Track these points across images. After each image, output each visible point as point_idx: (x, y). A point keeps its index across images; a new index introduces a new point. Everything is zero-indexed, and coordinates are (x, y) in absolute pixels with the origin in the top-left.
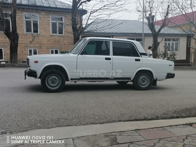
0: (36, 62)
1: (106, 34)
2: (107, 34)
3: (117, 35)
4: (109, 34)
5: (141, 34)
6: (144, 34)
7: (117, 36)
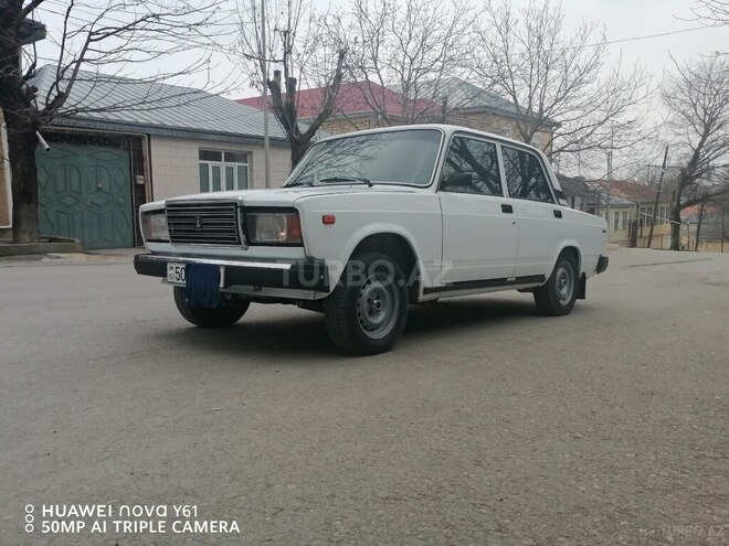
0: (328, 220)
1: (126, 127)
2: (130, 128)
3: (165, 133)
4: (135, 128)
5: (262, 138)
6: (271, 139)
7: (165, 136)
